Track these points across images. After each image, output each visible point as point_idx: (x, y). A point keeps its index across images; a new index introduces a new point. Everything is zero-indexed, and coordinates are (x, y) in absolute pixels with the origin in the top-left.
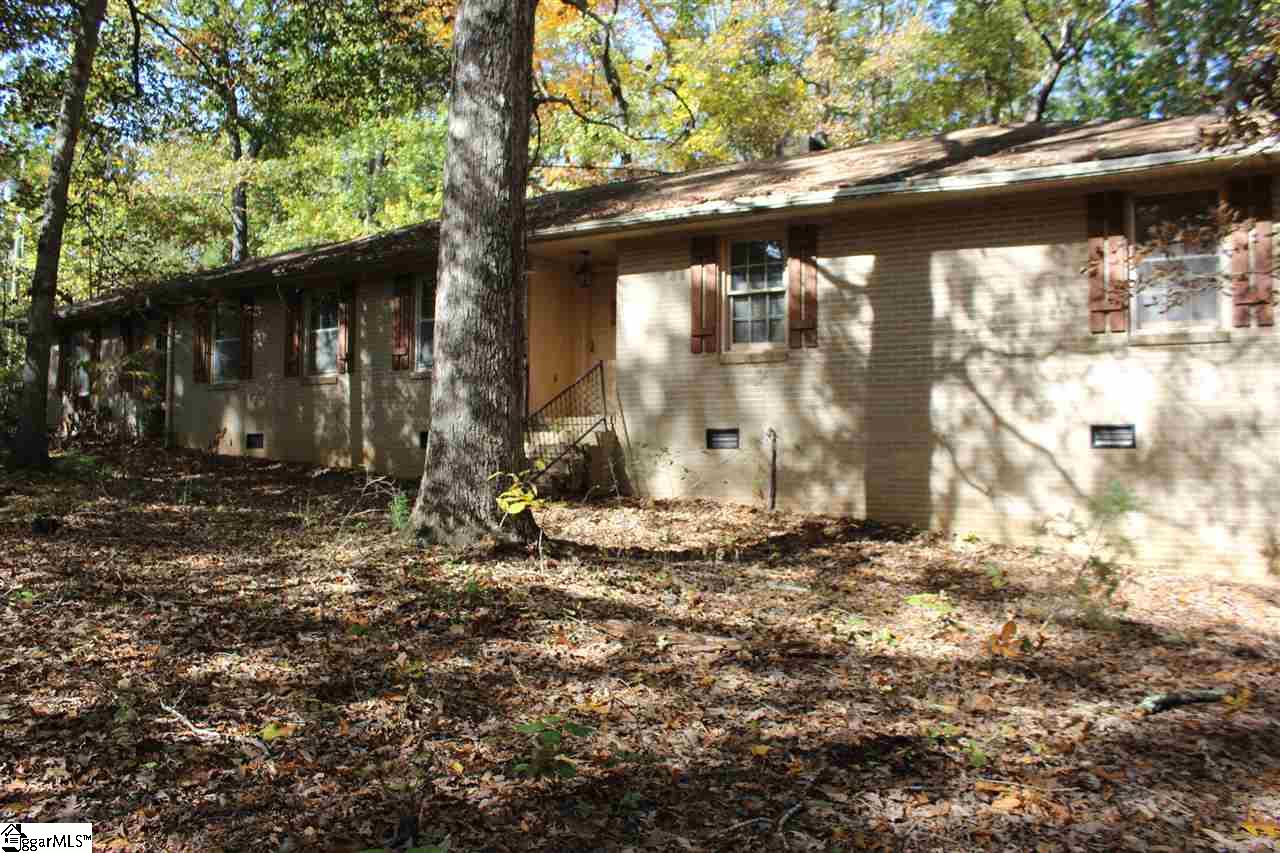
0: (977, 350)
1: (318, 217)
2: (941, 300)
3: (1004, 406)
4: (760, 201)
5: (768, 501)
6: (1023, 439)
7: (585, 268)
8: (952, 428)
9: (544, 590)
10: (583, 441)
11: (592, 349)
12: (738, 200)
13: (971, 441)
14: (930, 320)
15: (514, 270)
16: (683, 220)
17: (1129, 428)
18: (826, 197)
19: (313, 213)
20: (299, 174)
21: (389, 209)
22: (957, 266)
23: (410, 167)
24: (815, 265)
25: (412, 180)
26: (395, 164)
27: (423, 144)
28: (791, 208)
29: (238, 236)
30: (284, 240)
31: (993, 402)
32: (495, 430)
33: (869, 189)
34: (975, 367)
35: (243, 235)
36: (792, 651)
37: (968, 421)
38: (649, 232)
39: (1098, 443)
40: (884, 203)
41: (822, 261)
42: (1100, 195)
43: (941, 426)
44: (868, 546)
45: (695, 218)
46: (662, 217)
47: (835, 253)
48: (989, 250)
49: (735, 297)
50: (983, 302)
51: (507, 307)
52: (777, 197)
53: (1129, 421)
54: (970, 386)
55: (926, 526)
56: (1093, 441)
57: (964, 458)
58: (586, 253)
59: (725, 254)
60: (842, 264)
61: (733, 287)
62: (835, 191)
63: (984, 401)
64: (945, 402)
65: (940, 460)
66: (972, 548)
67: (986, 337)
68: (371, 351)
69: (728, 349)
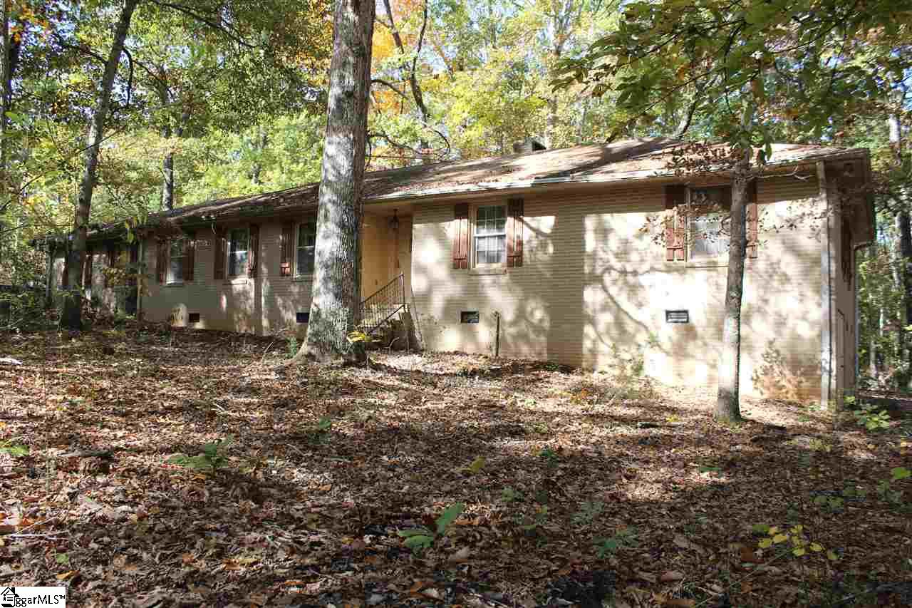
0: (609, 269)
1: (223, 177)
2: (591, 242)
3: (623, 300)
4: (492, 185)
5: (494, 352)
6: (630, 317)
7: (395, 219)
8: (594, 311)
9: (369, 381)
10: (393, 317)
11: (398, 266)
12: (480, 184)
13: (605, 319)
14: (584, 252)
15: (357, 224)
16: (450, 194)
17: (686, 312)
18: (527, 183)
19: (219, 174)
20: (208, 148)
21: (269, 174)
22: (600, 223)
23: (283, 146)
24: (523, 221)
25: (284, 155)
26: (273, 145)
27: (292, 131)
28: (509, 188)
29: (168, 188)
30: (199, 192)
31: (617, 299)
32: (345, 305)
33: (550, 180)
34: (607, 279)
35: (170, 187)
36: (484, 404)
37: (605, 308)
38: (431, 200)
39: (670, 320)
40: (559, 187)
41: (526, 219)
42: (673, 186)
43: (589, 311)
44: (543, 373)
45: (456, 193)
46: (438, 192)
47: (533, 215)
48: (615, 215)
49: (479, 238)
50: (613, 243)
51: (353, 242)
52: (502, 182)
53: (685, 308)
54: (605, 289)
55: (580, 365)
56: (667, 319)
57: (601, 327)
58: (396, 210)
59: (473, 214)
60: (539, 220)
61: (477, 233)
62: (533, 181)
63: (611, 297)
64: (592, 296)
65: (588, 329)
66: (602, 377)
67: (614, 262)
68: (267, 265)
69: (474, 267)
